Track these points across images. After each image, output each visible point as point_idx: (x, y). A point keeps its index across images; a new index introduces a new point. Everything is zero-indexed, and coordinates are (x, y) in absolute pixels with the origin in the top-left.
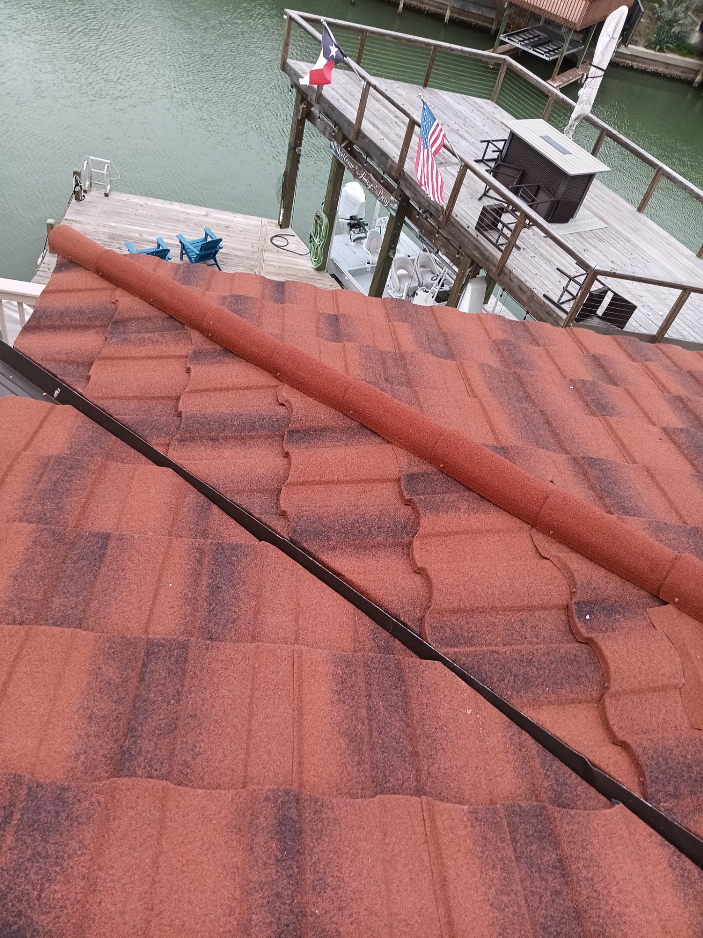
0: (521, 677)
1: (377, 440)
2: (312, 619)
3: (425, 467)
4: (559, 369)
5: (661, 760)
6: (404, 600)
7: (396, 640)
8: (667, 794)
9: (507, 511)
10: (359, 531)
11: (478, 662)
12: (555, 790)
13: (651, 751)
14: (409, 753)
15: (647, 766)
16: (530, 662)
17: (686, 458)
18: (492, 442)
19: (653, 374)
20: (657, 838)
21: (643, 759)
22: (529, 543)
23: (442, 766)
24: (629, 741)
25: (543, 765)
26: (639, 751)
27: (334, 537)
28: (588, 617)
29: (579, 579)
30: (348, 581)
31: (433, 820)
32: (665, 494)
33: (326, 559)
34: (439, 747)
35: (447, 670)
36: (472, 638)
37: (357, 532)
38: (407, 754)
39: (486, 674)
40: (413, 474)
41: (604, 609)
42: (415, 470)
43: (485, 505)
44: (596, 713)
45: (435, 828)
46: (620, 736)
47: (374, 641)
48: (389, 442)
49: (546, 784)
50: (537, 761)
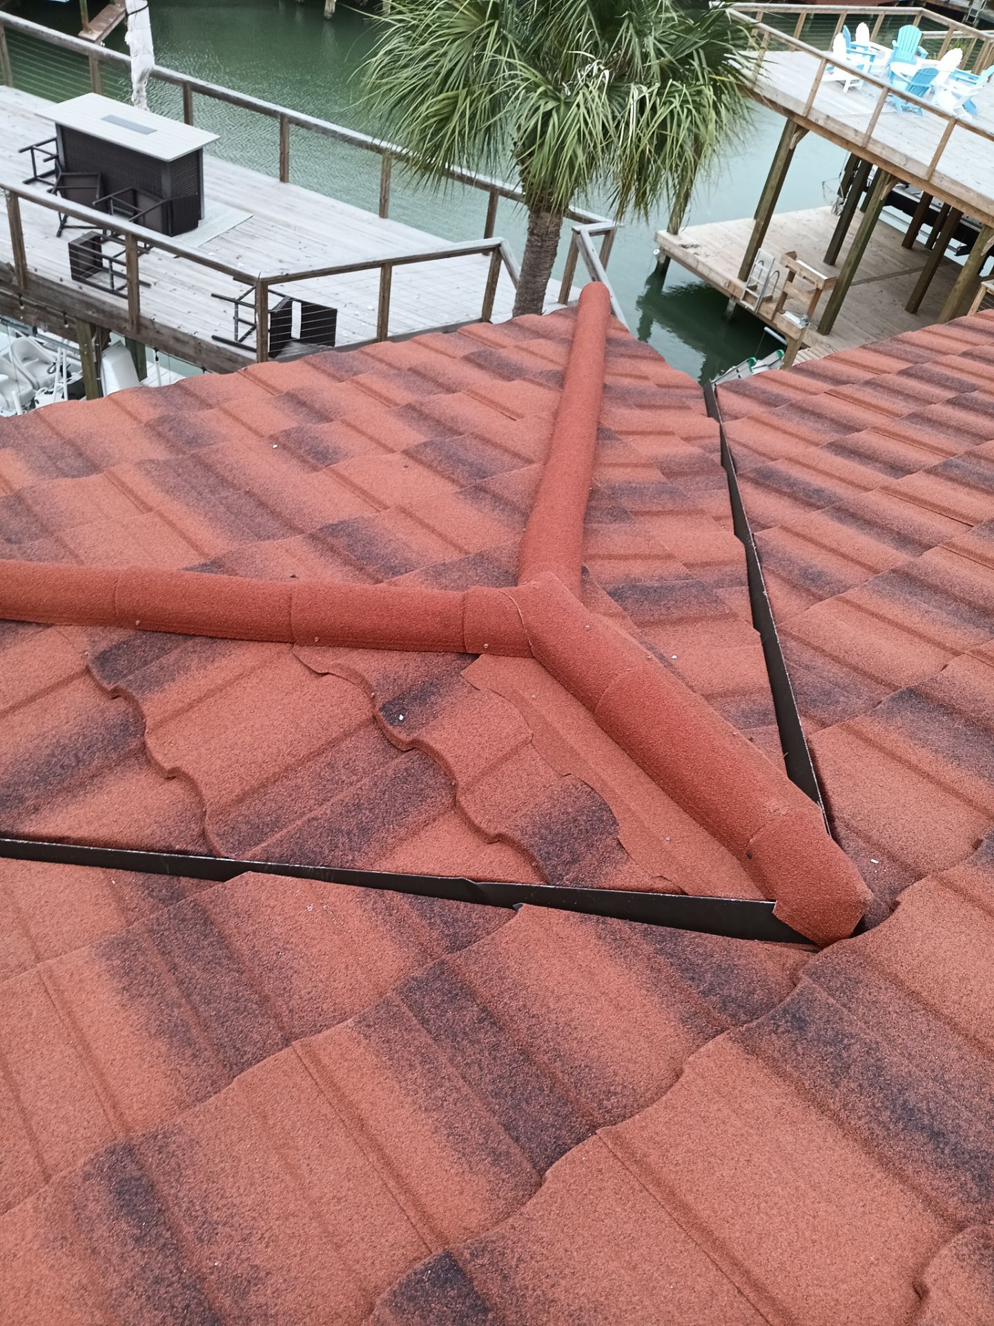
0: (355, 831)
1: (30, 630)
2: (48, 918)
3: (117, 636)
4: (250, 429)
5: (543, 831)
6: (168, 822)
7: (181, 878)
8: (565, 863)
9: (251, 640)
10: (62, 767)
11: (297, 843)
12: (447, 936)
13: (530, 828)
14: (256, 1003)
15: (532, 846)
16: (358, 806)
17: (443, 477)
18: (198, 561)
19: (369, 389)
20: (575, 916)
21: (525, 842)
22: (296, 667)
23: (303, 993)
24: (503, 830)
25: (422, 915)
26: (517, 835)
27: (29, 793)
28: (401, 718)
29: (372, 678)
30: (78, 841)
31: (317, 1062)
32: (433, 531)
33: (32, 829)
34: (290, 973)
35: (262, 876)
36: (278, 818)
37: (59, 771)
38: (255, 1006)
39: (313, 852)
40: (104, 653)
41: (415, 698)
42: (103, 646)
43: (221, 646)
44: (457, 820)
45: (322, 1069)
46: (492, 831)
47: (152, 897)
48: (48, 626)
49: (435, 934)
50: (414, 914)
